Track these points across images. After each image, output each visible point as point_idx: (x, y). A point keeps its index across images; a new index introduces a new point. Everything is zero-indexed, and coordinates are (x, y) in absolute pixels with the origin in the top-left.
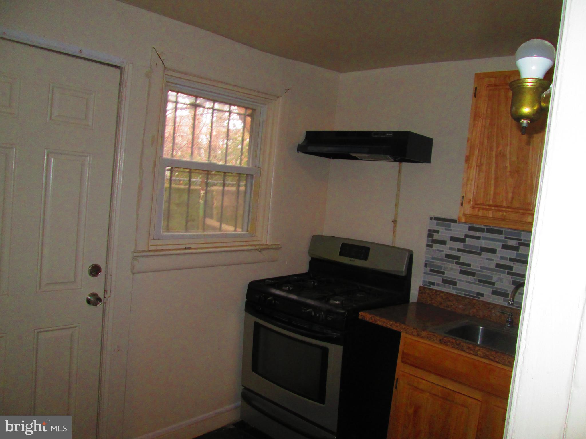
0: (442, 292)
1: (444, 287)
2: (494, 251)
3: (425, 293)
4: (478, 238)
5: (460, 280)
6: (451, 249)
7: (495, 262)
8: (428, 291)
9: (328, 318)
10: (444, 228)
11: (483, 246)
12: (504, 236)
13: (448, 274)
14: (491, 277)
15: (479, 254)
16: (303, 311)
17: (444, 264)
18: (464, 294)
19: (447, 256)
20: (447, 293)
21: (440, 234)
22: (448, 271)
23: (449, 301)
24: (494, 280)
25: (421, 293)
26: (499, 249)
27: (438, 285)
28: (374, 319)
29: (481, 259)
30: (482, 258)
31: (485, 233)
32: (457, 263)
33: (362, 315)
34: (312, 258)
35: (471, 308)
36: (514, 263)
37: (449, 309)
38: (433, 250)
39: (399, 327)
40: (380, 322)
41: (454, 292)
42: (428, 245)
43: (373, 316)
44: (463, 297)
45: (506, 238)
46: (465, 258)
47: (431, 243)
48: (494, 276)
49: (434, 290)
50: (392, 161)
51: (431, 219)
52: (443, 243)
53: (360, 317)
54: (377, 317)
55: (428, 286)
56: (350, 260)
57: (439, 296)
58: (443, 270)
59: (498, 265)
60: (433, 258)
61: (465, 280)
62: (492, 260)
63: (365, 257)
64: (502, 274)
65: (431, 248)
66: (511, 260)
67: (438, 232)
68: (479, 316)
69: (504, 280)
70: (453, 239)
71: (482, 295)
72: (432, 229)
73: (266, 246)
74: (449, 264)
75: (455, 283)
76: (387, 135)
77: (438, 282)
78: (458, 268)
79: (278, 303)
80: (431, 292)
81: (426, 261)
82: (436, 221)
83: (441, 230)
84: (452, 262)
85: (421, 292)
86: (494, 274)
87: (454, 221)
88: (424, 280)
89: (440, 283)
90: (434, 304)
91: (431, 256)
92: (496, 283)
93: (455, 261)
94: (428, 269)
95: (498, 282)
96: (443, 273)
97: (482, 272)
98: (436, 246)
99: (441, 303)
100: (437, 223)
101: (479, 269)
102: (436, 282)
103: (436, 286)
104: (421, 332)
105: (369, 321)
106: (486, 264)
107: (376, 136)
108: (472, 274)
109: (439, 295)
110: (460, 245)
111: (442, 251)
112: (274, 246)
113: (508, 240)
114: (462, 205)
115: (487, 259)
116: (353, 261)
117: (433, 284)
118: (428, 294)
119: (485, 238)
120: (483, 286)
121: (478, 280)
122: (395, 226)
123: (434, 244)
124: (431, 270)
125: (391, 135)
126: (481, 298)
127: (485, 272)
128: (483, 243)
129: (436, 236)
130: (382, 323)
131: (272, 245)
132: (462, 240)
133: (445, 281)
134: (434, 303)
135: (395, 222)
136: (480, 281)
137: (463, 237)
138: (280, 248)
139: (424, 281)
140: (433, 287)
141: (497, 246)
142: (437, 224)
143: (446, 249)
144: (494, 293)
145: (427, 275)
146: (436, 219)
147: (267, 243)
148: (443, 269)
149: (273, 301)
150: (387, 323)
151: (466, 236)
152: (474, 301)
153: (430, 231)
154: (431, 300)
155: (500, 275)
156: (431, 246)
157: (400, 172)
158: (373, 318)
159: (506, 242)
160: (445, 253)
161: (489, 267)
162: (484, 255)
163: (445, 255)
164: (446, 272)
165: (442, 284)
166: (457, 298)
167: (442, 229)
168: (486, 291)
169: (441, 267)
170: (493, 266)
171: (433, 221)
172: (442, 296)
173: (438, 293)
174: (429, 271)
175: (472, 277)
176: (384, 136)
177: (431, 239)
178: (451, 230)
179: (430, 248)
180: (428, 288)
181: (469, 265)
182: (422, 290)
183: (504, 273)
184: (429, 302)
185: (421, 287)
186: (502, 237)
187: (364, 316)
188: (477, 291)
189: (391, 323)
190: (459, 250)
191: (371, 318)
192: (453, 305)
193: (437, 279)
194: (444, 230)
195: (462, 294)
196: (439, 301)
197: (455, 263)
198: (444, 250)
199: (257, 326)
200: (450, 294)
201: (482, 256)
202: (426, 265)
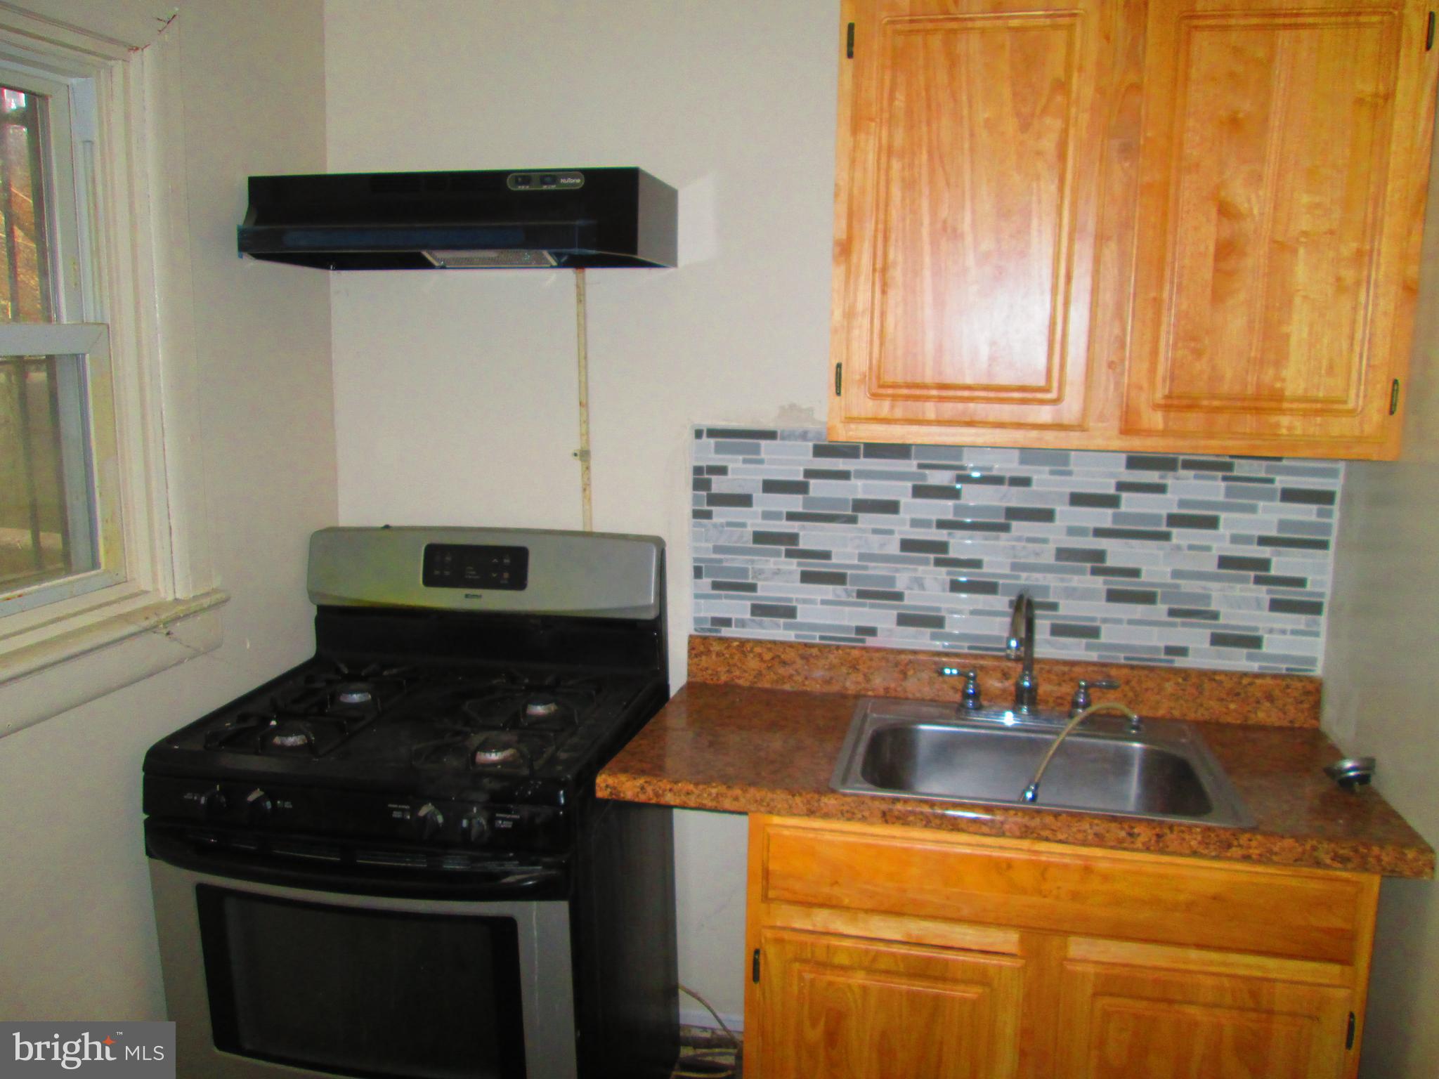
0: (759, 642)
1: (761, 625)
2: (891, 507)
3: (708, 652)
4: (844, 475)
5: (805, 601)
6: (767, 515)
7: (897, 538)
8: (716, 647)
9: (500, 822)
10: (741, 457)
11: (860, 496)
12: (914, 463)
13: (769, 591)
14: (891, 580)
15: (852, 520)
16: (397, 815)
17: (753, 562)
18: (822, 638)
19: (760, 537)
20: (774, 642)
21: (730, 476)
22: (766, 579)
23: (784, 663)
24: (899, 586)
25: (696, 656)
26: (906, 500)
27: (742, 623)
28: (653, 790)
29: (860, 535)
30: (863, 531)
31: (862, 459)
32: (789, 554)
33: (607, 786)
34: (321, 609)
35: (848, 674)
36: (949, 534)
37: (787, 687)
38: (715, 526)
39: (743, 800)
40: (675, 794)
41: (790, 636)
42: (698, 514)
43: (646, 782)
44: (821, 648)
45: (921, 466)
46: (811, 536)
47: (706, 508)
48: (897, 575)
49: (735, 639)
50: (552, 267)
51: (698, 434)
52: (744, 500)
53: (600, 794)
54: (660, 784)
55: (710, 630)
56: (467, 596)
57: (751, 655)
58: (750, 581)
59: (907, 545)
60: (717, 549)
61: (819, 598)
62: (890, 532)
63: (518, 581)
64: (921, 568)
65: (710, 521)
66: (942, 524)
67: (722, 471)
68: (873, 690)
69: (928, 582)
70: (771, 486)
71: (872, 631)
72: (703, 464)
73: (181, 608)
74: (767, 561)
75: (790, 612)
76: (563, 181)
77: (739, 616)
78: (794, 567)
79: (288, 805)
80: (728, 647)
81: (696, 560)
82: (712, 441)
83: (731, 466)
84: (777, 554)
85: (694, 652)
86: (897, 570)
87: (770, 435)
88: (697, 615)
89: (748, 616)
90: (741, 682)
91: (710, 545)
92: (907, 593)
93: (783, 548)
94: (706, 581)
95: (911, 589)
96: (752, 588)
97: (865, 568)
98: (722, 514)
99: (759, 674)
100: (717, 445)
101: (856, 562)
102: (733, 616)
103: (736, 626)
104: (819, 800)
105: (636, 800)
106: (875, 544)
107: (522, 188)
108: (837, 578)
109: (751, 651)
110: (795, 503)
111: (743, 525)
112: (206, 602)
113: (927, 472)
114: (838, 393)
115: (875, 531)
116: (479, 597)
117: (727, 622)
118: (718, 654)
119: (862, 474)
120: (872, 606)
121: (854, 594)
122: (588, 468)
123: (715, 509)
124: (716, 586)
125: (578, 181)
126: (870, 642)
127: (875, 568)
128: (859, 489)
129: (719, 485)
130: (683, 798)
131: (195, 598)
132: (798, 488)
133: (760, 610)
134: (739, 678)
135: (584, 455)
136: (862, 594)
137: (800, 478)
138: (225, 601)
139: (698, 620)
140: (726, 632)
141: (900, 491)
142: (719, 449)
143: (752, 519)
144: (904, 620)
145: (702, 601)
146: (713, 433)
147: (178, 596)
148: (750, 576)
149: (269, 805)
150: (699, 796)
151: (810, 474)
152: (855, 653)
153: (698, 470)
154: (729, 671)
155: (916, 570)
156: (708, 515)
157: (581, 298)
158: (649, 789)
159: (924, 477)
160: (750, 529)
161: (884, 552)
162: (867, 520)
163: (751, 537)
164: (760, 584)
165: (753, 621)
166: (805, 650)
167: (733, 462)
168: (882, 618)
169: (744, 572)
170: (894, 548)
171: (705, 439)
172: (760, 655)
173: (748, 647)
174: (710, 587)
175: (839, 588)
176: (553, 187)
177: (704, 493)
178: (761, 462)
179: (705, 521)
180: (713, 637)
181: (826, 555)
182: (699, 646)
183: (925, 562)
184: (724, 678)
185: (691, 637)
186: (910, 465)
187: (615, 788)
188: (854, 623)
189: (714, 791)
190: (792, 516)
191: (642, 788)
192: (794, 673)
193: (736, 607)
194: (740, 465)
195: (814, 638)
196: (754, 670)
197: (783, 554)
198: (749, 522)
199: (209, 900)
200: (783, 643)
201: (859, 525)
202: (698, 573)
